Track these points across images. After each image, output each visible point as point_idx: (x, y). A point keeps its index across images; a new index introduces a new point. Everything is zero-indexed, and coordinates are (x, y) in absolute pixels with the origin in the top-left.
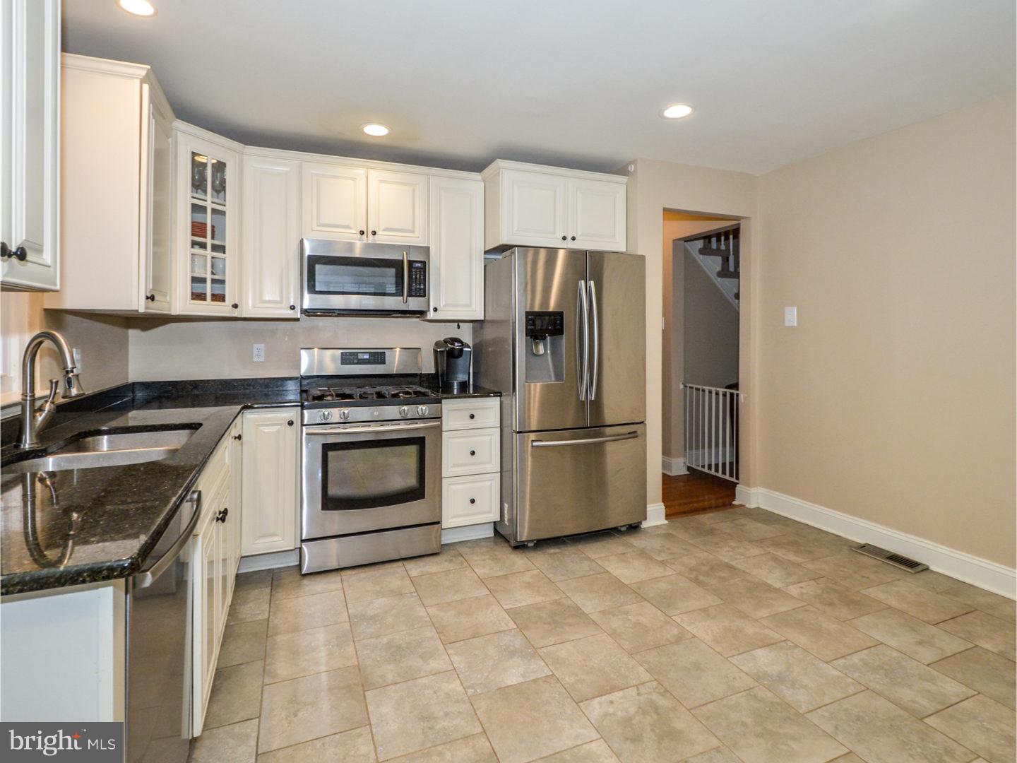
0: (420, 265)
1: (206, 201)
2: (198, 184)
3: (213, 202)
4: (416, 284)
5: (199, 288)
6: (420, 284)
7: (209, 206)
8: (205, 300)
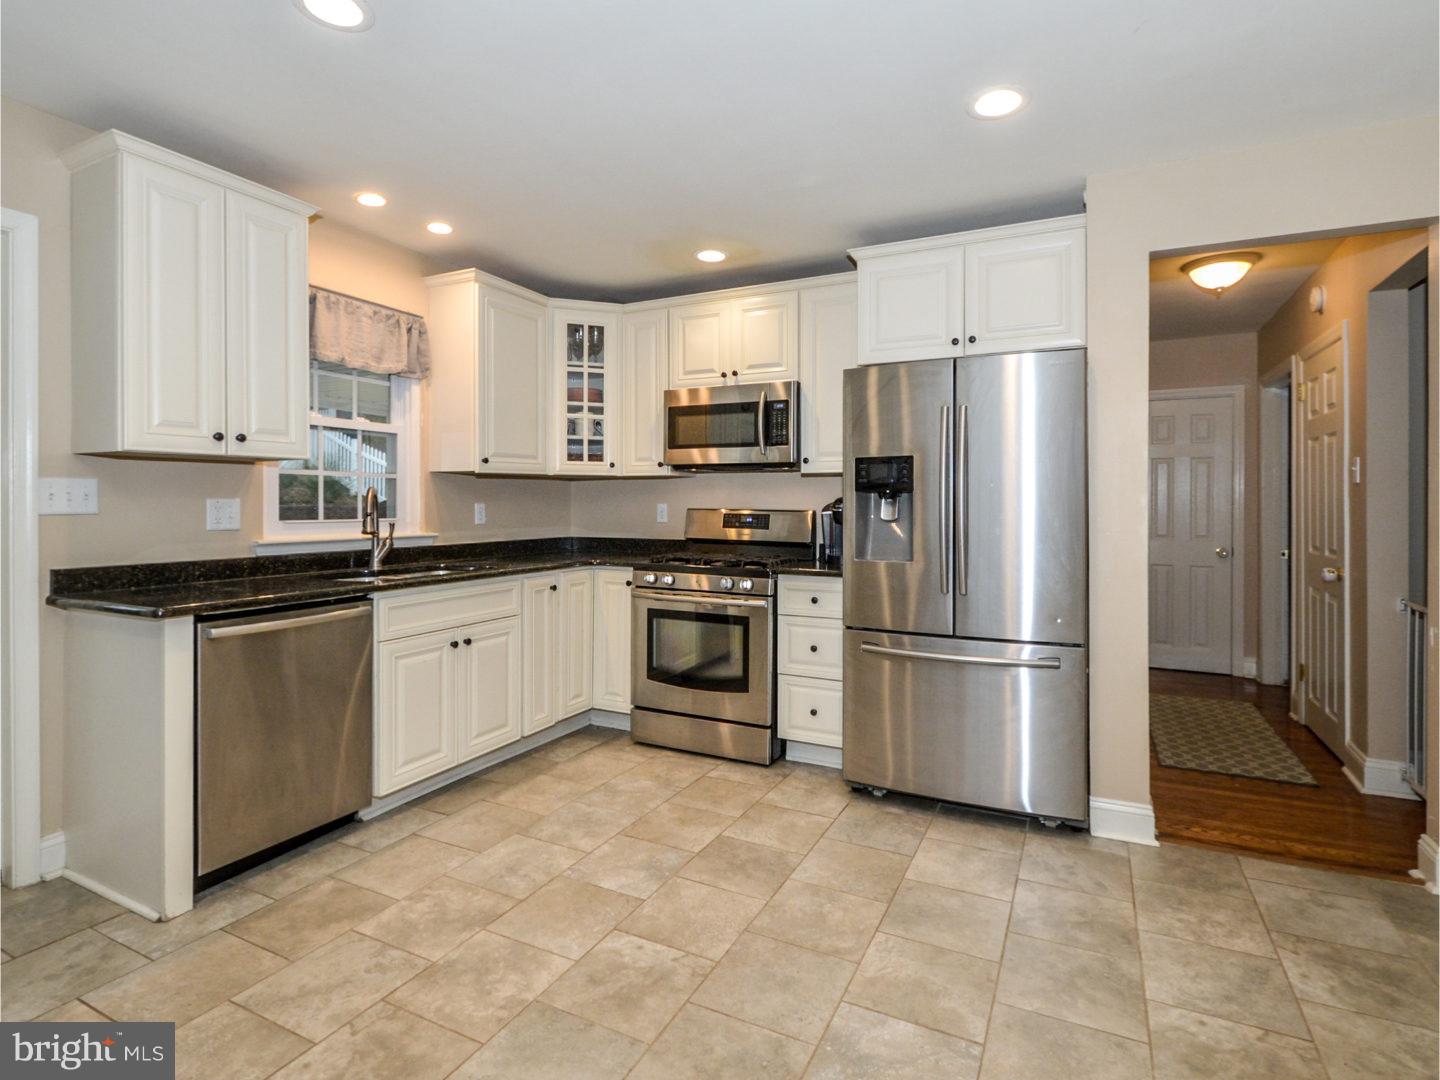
0: (782, 406)
1: (582, 366)
2: (575, 349)
3: (589, 367)
4: (777, 429)
5: (575, 448)
6: (781, 430)
7: (586, 371)
8: (582, 460)
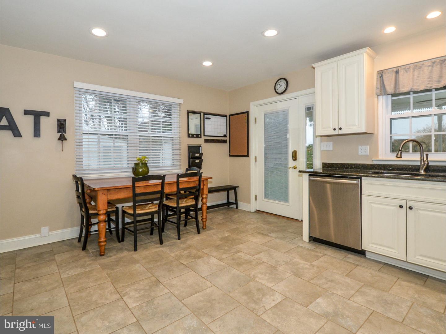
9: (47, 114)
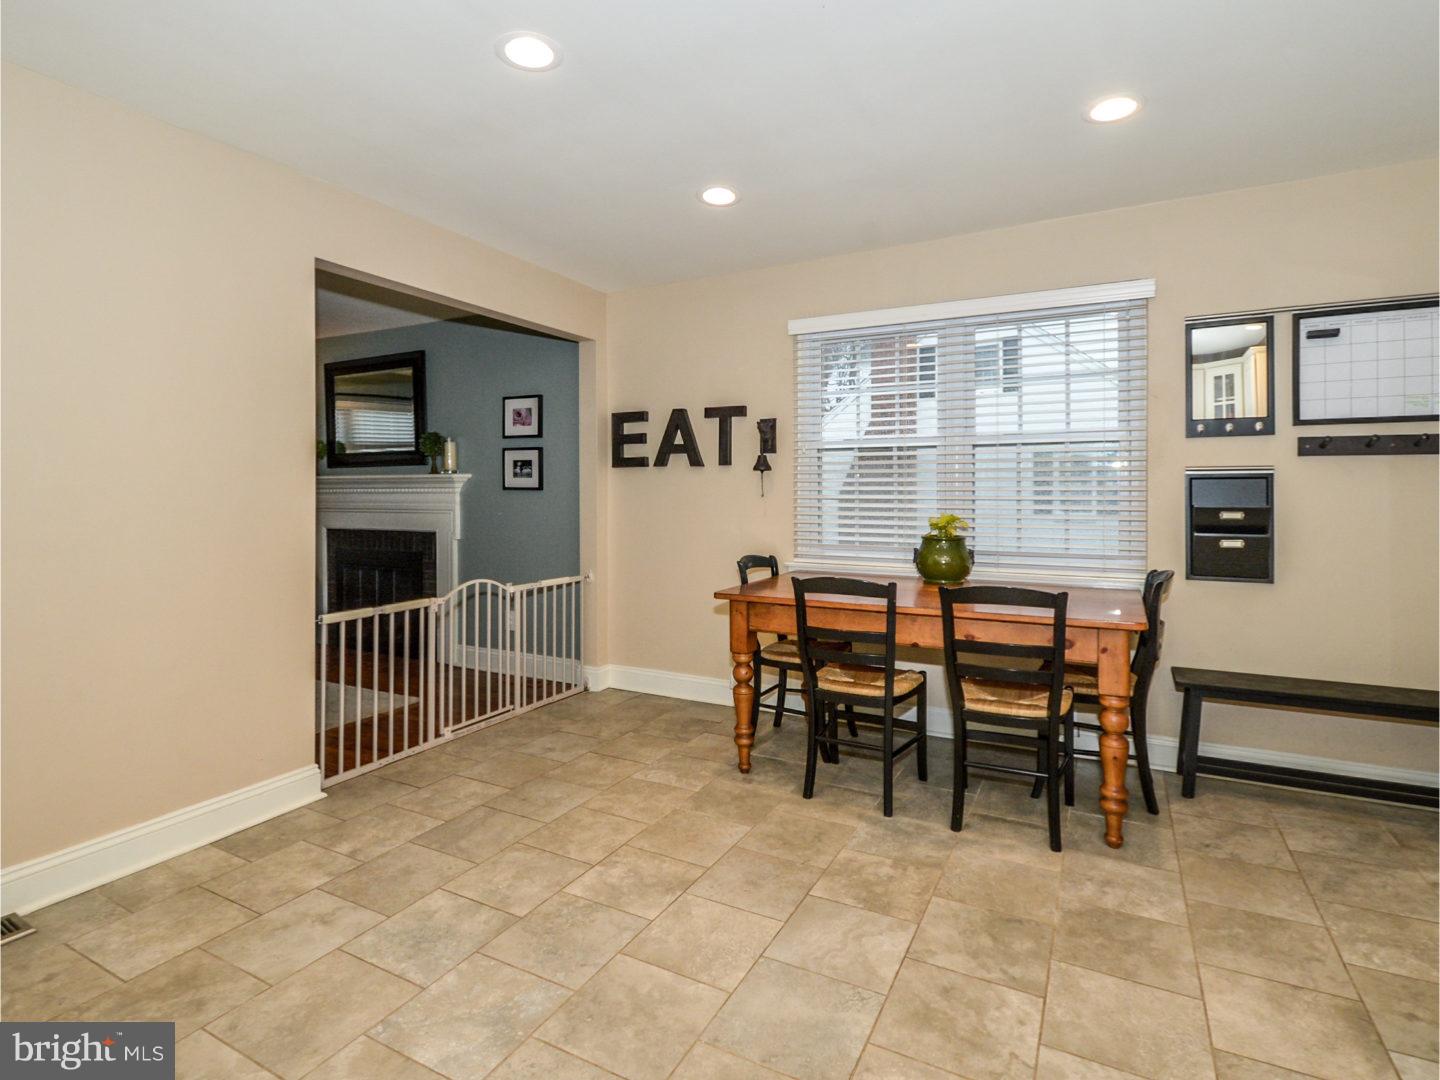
9: (741, 411)
